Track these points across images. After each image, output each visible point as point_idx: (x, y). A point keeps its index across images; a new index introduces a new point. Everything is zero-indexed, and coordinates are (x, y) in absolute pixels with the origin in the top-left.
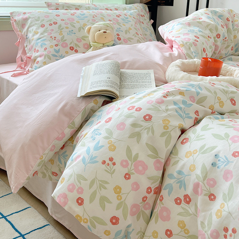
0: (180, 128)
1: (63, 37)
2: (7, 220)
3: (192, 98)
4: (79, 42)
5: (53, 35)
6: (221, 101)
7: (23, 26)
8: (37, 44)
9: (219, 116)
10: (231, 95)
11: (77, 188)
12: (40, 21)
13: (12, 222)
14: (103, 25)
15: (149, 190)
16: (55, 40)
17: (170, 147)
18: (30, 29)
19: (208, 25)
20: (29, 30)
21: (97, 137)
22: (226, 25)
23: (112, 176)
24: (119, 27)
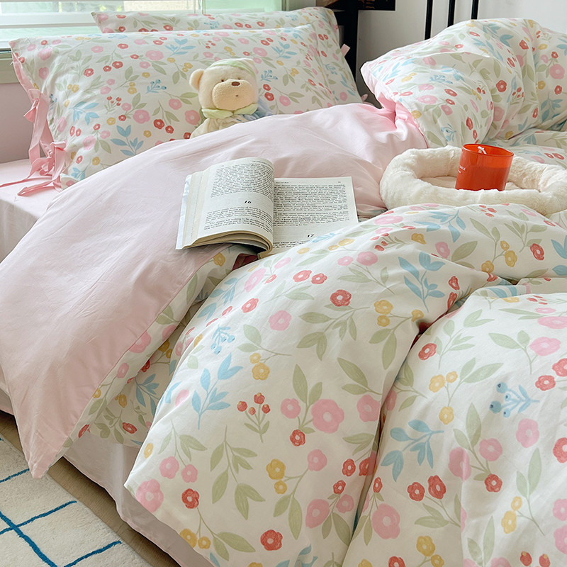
0: (416, 320)
1: (138, 97)
2: (21, 534)
3: (442, 247)
4: (176, 108)
5: (114, 94)
6: (510, 252)
7: (42, 72)
8: (76, 115)
9: (506, 288)
10: (532, 236)
11: (182, 467)
12: (81, 62)
13: (33, 539)
14: (229, 67)
15: (348, 467)
16: (118, 104)
17: (394, 366)
18: (59, 80)
19: (478, 61)
20: (57, 82)
21: (225, 345)
22: (521, 59)
23: (261, 438)
24: (268, 68)
